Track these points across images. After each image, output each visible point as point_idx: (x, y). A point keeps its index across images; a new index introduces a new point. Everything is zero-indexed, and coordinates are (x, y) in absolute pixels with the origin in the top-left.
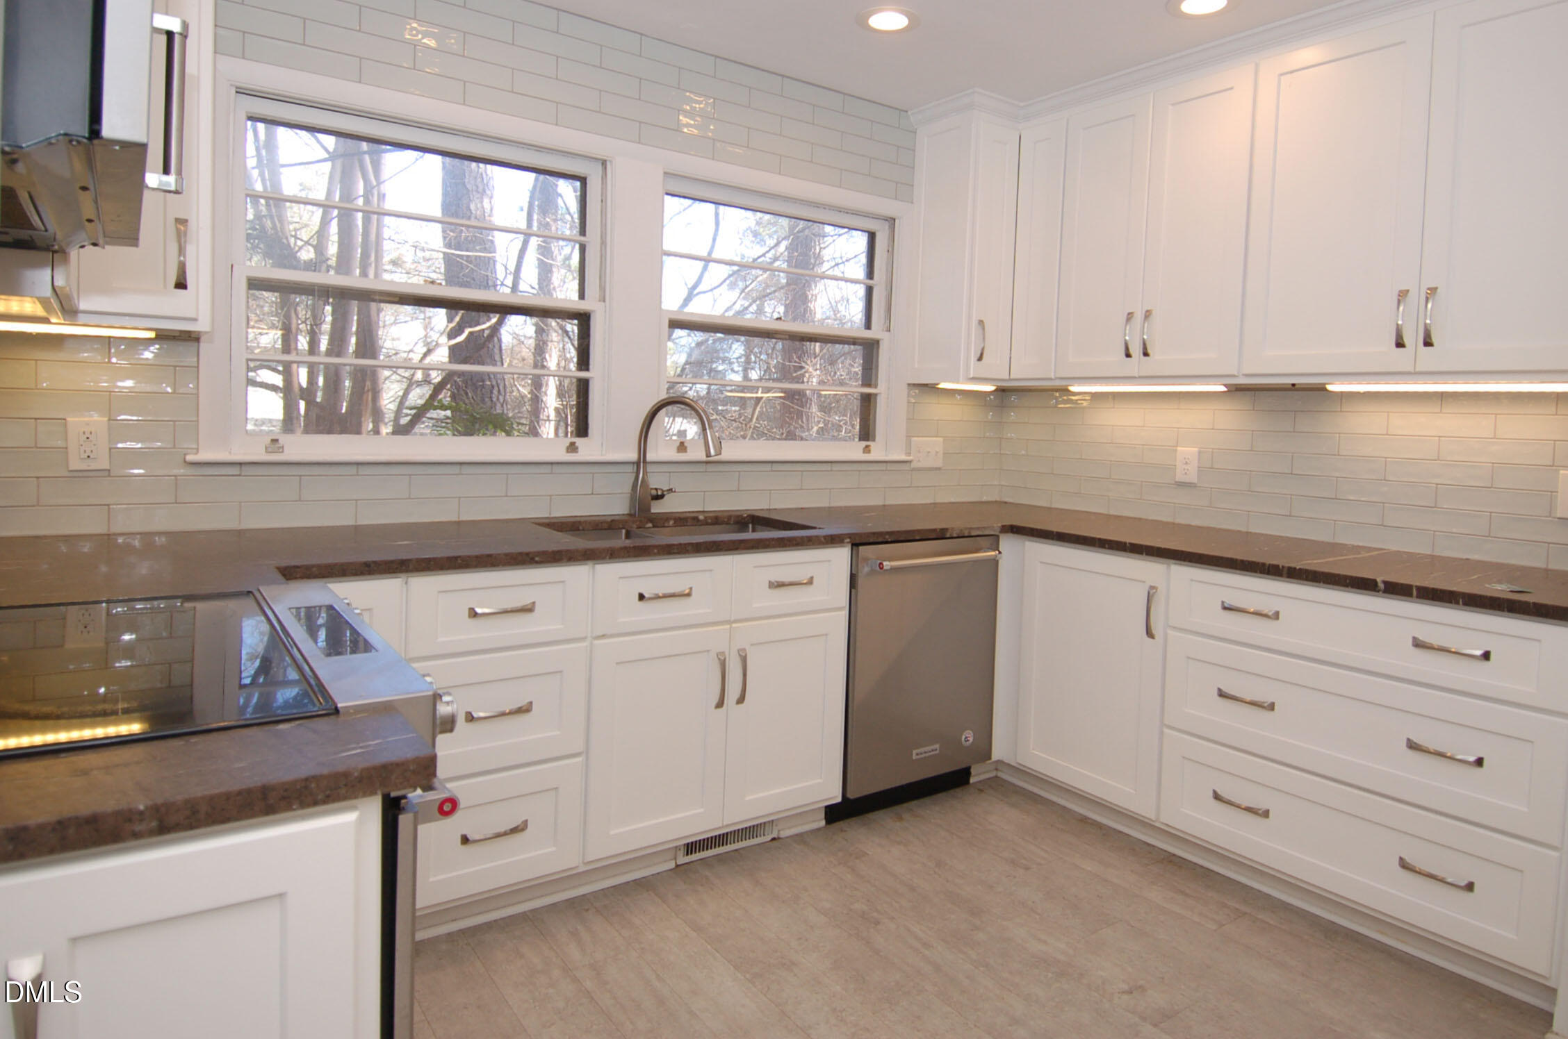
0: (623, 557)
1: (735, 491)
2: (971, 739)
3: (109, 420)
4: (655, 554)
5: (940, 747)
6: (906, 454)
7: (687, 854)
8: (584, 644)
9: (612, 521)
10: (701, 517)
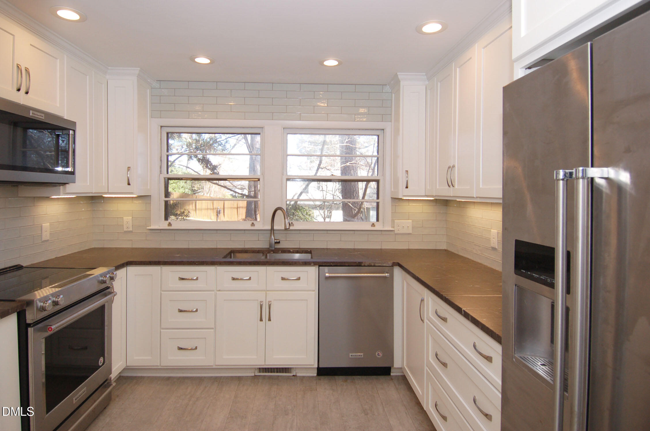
0: (224, 265)
1: (312, 241)
2: (381, 355)
3: (132, 218)
4: (235, 265)
5: (363, 355)
6: (392, 227)
7: (259, 372)
8: (213, 292)
9: (259, 250)
10: (291, 251)
